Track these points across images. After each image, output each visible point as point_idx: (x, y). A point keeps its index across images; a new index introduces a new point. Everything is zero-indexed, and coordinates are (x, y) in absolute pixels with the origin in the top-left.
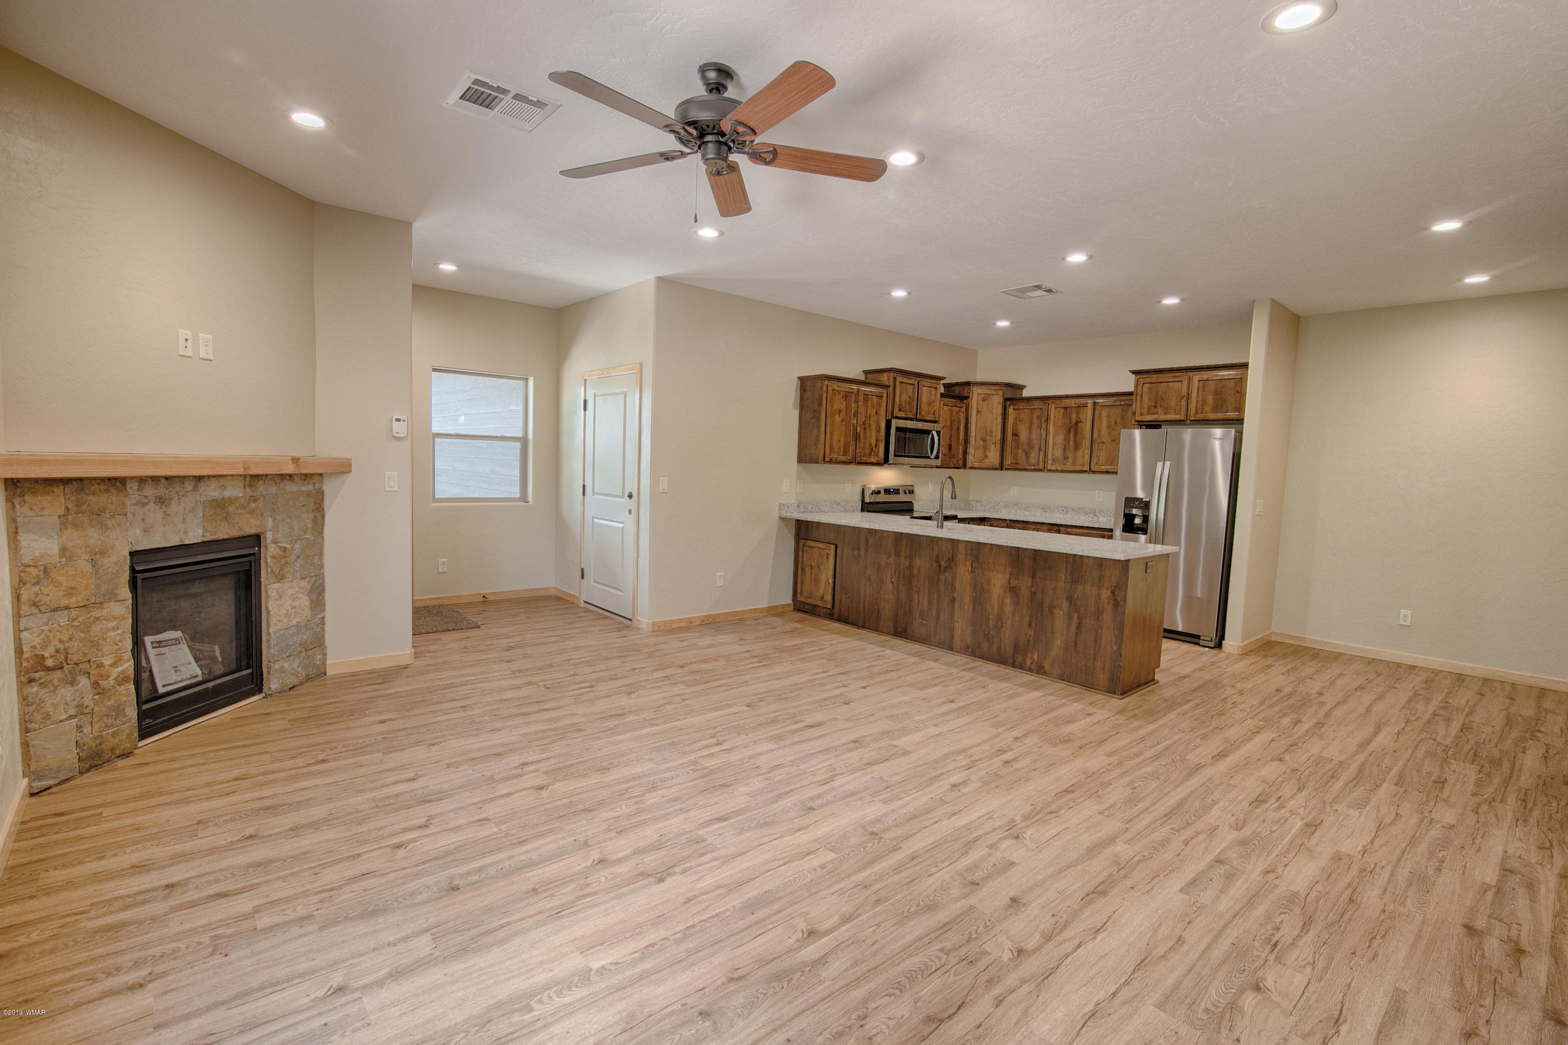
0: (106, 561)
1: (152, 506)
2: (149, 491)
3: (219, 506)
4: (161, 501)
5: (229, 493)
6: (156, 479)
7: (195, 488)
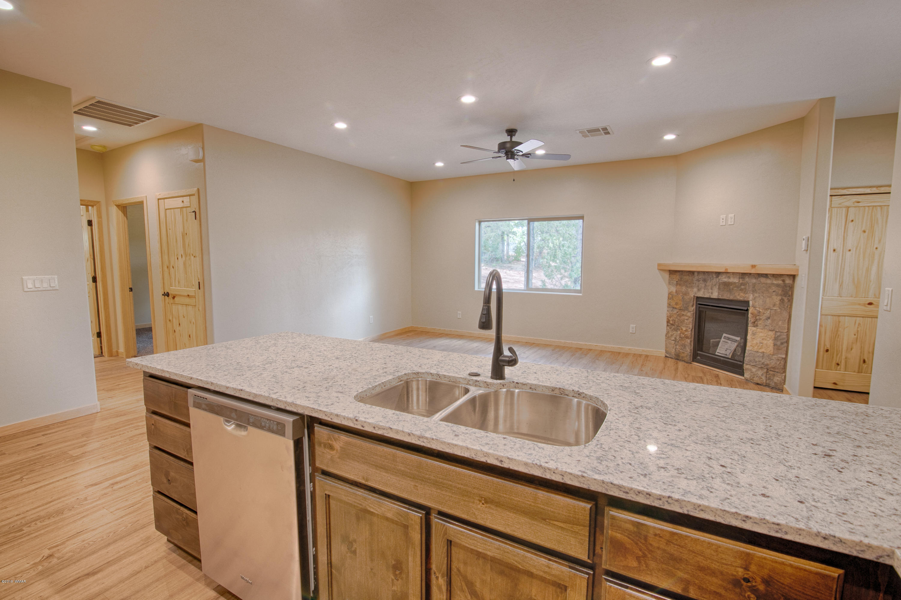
0: (686, 297)
1: (701, 282)
2: (701, 276)
3: (726, 285)
4: (705, 281)
5: (732, 280)
6: (704, 273)
7: (717, 277)
